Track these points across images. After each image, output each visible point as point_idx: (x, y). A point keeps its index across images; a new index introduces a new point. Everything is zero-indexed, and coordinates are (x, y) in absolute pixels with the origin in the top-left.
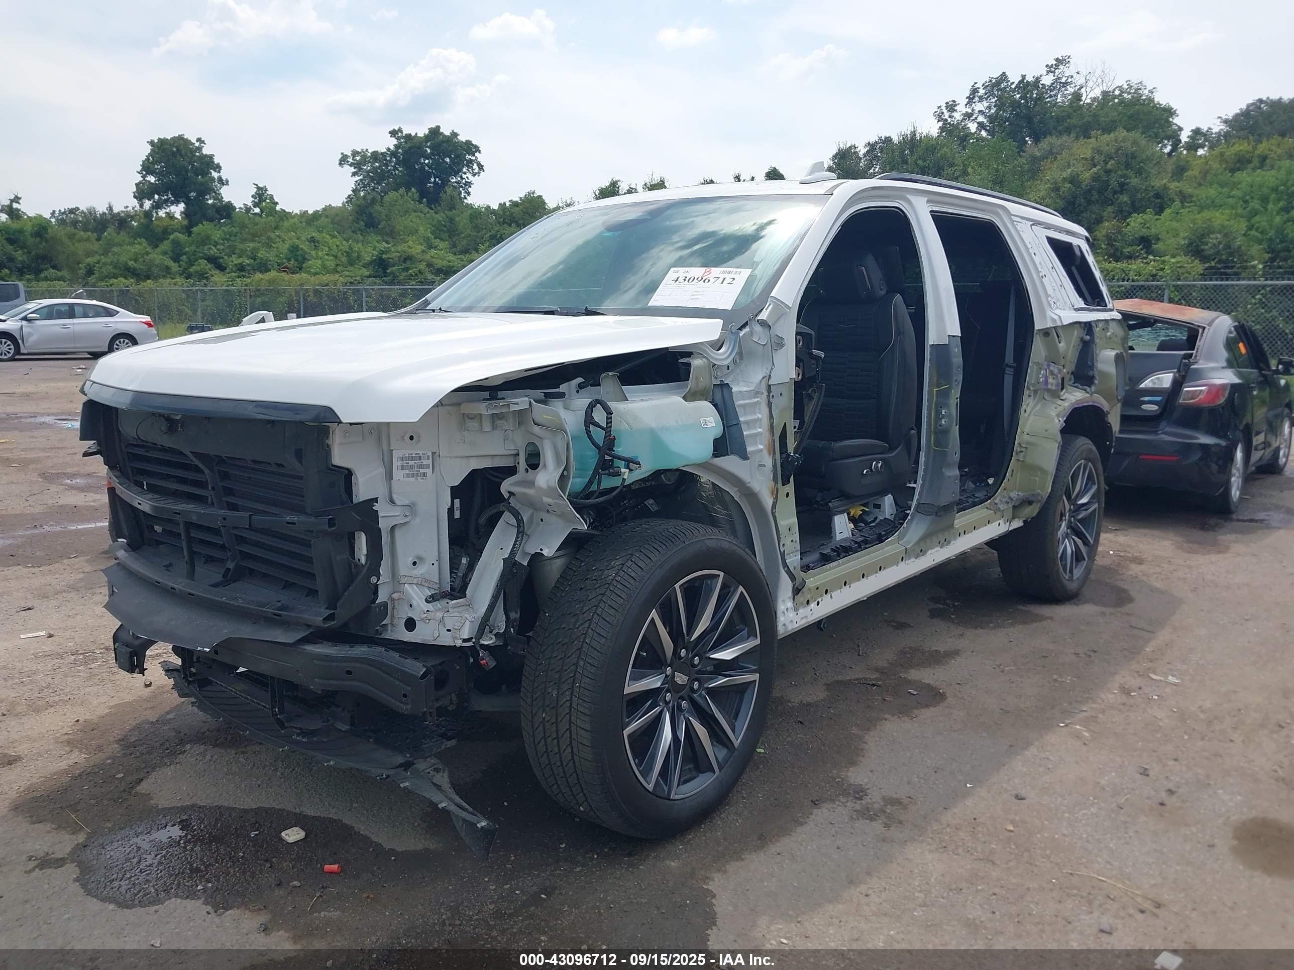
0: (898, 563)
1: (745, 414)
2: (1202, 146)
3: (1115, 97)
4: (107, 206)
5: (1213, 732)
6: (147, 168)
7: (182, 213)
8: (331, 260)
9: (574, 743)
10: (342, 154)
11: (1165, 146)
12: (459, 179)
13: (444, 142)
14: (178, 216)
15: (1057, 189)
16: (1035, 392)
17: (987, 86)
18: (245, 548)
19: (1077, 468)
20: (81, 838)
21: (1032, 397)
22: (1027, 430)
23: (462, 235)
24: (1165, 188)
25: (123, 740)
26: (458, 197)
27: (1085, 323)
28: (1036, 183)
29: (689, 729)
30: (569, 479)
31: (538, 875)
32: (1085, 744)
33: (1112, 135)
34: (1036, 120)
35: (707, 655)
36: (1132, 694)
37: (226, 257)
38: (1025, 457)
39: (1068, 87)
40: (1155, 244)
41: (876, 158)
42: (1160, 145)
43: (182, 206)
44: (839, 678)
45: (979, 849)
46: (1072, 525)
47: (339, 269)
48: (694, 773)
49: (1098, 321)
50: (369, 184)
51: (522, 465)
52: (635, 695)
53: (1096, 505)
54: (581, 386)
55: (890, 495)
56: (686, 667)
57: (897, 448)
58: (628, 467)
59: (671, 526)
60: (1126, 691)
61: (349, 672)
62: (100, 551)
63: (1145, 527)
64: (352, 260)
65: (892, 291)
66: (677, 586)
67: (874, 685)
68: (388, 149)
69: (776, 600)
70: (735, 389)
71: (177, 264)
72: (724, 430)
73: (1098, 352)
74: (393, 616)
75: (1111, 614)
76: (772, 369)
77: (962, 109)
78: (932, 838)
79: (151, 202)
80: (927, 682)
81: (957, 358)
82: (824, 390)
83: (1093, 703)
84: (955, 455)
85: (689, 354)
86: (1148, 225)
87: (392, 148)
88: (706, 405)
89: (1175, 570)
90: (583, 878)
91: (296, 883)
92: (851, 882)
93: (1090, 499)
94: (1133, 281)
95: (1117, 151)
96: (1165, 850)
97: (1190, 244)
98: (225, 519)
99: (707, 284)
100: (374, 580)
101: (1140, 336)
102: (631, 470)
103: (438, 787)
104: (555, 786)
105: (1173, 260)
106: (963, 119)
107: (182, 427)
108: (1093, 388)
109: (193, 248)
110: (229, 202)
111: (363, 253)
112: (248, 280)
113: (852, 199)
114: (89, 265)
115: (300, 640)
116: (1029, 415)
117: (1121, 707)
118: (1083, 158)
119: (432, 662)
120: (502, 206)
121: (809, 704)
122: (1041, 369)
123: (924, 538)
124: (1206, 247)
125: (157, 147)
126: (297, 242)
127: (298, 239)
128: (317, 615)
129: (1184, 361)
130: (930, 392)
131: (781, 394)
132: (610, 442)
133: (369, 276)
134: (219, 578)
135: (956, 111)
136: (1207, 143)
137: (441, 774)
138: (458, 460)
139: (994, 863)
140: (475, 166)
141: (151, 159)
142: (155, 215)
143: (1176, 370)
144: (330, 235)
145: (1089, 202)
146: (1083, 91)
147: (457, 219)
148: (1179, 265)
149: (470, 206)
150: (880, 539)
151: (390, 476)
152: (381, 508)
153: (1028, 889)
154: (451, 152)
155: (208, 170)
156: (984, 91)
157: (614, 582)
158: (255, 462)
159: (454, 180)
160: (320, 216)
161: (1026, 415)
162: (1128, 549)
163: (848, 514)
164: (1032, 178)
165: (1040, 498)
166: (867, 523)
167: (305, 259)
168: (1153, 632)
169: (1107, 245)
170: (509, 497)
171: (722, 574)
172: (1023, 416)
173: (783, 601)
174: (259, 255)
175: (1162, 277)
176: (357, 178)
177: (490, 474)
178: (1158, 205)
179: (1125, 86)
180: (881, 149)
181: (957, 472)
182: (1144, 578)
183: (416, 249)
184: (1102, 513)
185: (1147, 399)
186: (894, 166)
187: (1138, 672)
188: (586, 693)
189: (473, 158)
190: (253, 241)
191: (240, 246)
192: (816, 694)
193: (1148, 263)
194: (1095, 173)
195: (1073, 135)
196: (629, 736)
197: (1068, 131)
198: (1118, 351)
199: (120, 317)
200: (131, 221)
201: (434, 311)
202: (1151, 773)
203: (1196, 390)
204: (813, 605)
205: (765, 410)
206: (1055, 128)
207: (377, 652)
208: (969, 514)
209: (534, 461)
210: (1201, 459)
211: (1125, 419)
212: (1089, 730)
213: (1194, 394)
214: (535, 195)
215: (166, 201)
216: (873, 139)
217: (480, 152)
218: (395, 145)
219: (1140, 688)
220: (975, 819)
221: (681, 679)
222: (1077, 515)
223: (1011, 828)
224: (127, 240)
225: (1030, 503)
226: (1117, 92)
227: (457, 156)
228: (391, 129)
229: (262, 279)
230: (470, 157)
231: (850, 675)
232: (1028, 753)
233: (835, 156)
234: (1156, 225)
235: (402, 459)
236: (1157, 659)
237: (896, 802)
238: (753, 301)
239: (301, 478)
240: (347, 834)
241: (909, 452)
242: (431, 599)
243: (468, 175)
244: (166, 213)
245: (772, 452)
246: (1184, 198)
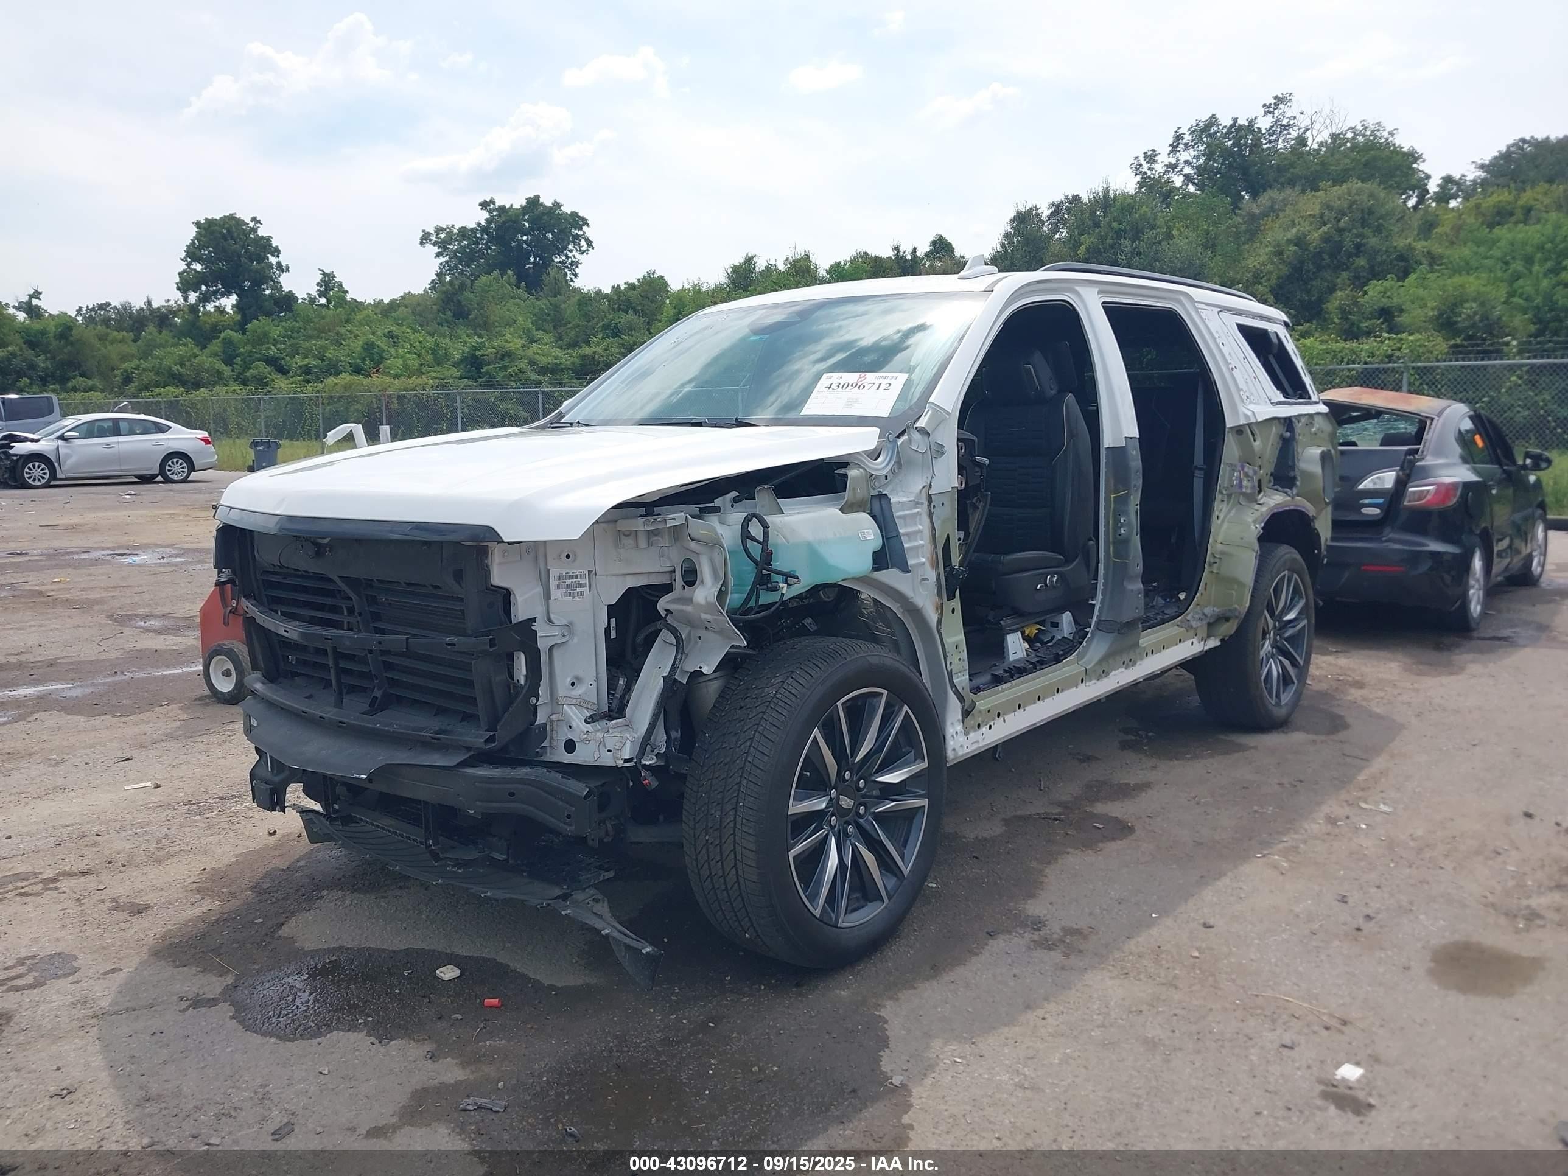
0: (1077, 685)
1: (906, 525)
2: (1455, 197)
3: (1348, 140)
4: (146, 300)
5: (1422, 860)
6: (192, 254)
7: (233, 306)
8: (413, 359)
9: (739, 865)
10: (423, 231)
11: (1409, 197)
12: (564, 258)
13: (544, 214)
14: (229, 309)
15: (1280, 253)
16: (1229, 496)
17: (1194, 131)
18: (395, 675)
19: (1281, 578)
20: (230, 979)
21: (1225, 502)
22: (1220, 538)
23: (570, 326)
24: (1410, 248)
25: (255, 887)
26: (563, 280)
27: (1285, 419)
28: (1255, 246)
29: (856, 854)
30: (727, 594)
31: (704, 1006)
32: (1282, 874)
33: (1344, 186)
34: (1253, 170)
35: (873, 778)
36: (1339, 823)
37: (288, 358)
38: (1219, 568)
39: (1291, 130)
40: (1398, 316)
41: (1063, 220)
42: (1404, 197)
43: (234, 298)
44: (1019, 813)
45: (1162, 975)
46: (1279, 644)
47: (424, 369)
48: (862, 902)
49: (1300, 415)
50: (456, 266)
51: (679, 582)
52: (800, 816)
53: (1305, 622)
54: (736, 500)
55: (1068, 612)
56: (852, 790)
57: (1074, 561)
58: (786, 582)
59: (831, 643)
60: (1332, 821)
61: (512, 794)
62: (194, 698)
63: (1370, 649)
64: (439, 358)
65: (1062, 391)
66: (839, 704)
67: (1057, 820)
68: (479, 224)
69: (944, 722)
70: (894, 500)
71: (229, 368)
72: (883, 542)
73: (1299, 450)
74: (552, 738)
75: (1322, 742)
76: (932, 478)
77: (1164, 158)
78: (1113, 966)
79: (198, 294)
80: (1114, 815)
81: (1135, 462)
82: (989, 498)
83: (1296, 833)
84: (1137, 566)
85: (845, 465)
86: (1389, 294)
87: (483, 223)
88: (864, 517)
89: (1399, 694)
90: (751, 1008)
91: (459, 1016)
92: (1028, 1007)
93: (1298, 614)
94: (1366, 363)
95: (1351, 206)
96: (1357, 972)
97: (1441, 315)
98: (380, 643)
99: (862, 391)
100: (533, 700)
101: (1366, 429)
102: (789, 585)
103: (600, 916)
104: (720, 913)
105: (1411, 338)
106: (1166, 171)
107: (330, 551)
108: (1295, 491)
109: (249, 348)
110: (290, 292)
111: (451, 350)
112: (321, 386)
113: (1016, 294)
114: (126, 371)
115: (458, 764)
116: (1223, 522)
117: (1326, 836)
118: (1310, 215)
119: (593, 784)
120: (616, 289)
121: (985, 839)
122: (1234, 470)
123: (1105, 659)
124: (1459, 319)
125: (204, 229)
126: (373, 338)
127: (373, 334)
128: (476, 737)
129: (1408, 457)
130: (1107, 499)
131: (943, 504)
132: (767, 556)
133: (461, 378)
134: (366, 707)
135: (1156, 162)
136: (1460, 193)
137: (600, 904)
138: (614, 578)
139: (1176, 988)
140: (583, 243)
141: (197, 243)
142: (202, 309)
143: (1398, 468)
144: (412, 328)
145: (1320, 268)
146: (1308, 134)
147: (563, 306)
148: (1418, 343)
149: (577, 291)
150: (1058, 659)
151: (547, 596)
152: (541, 629)
153: (1211, 1010)
154: (554, 226)
155: (265, 255)
156: (1190, 138)
157: (775, 700)
158: (409, 584)
159: (558, 259)
160: (399, 306)
161: (1219, 522)
162: (1349, 673)
163: (1023, 633)
164: (1250, 240)
165: (1237, 614)
166: (1043, 643)
167: (382, 358)
168: (1367, 760)
169: (1341, 318)
170: (666, 616)
171: (885, 692)
172: (1215, 523)
173: (952, 724)
174: (327, 355)
175: (1399, 358)
176: (442, 260)
177: (646, 592)
178: (1402, 269)
179: (1360, 128)
180: (1068, 210)
181: (1140, 586)
182: (1364, 703)
183: (516, 344)
184: (1312, 629)
185: (1367, 501)
186: (1084, 230)
187: (1347, 801)
188: (750, 812)
189: (580, 233)
190: (318, 337)
191: (306, 345)
192: (993, 829)
193: (1382, 342)
194: (1325, 233)
195: (1298, 188)
196: (794, 858)
197: (1292, 183)
198: (1324, 449)
199: (174, 433)
200: (174, 317)
201: (571, 425)
202: (1350, 900)
203: (1423, 491)
204: (984, 729)
205: (927, 521)
206: (1276, 180)
207: (540, 773)
208: (1157, 632)
209: (691, 577)
210: (1431, 569)
211: (1337, 525)
212: (1288, 860)
213: (1421, 495)
214: (656, 276)
215: (215, 293)
216: (1058, 198)
217: (588, 225)
218: (486, 220)
219: (1348, 818)
220: (1159, 947)
221: (846, 802)
222: (1284, 633)
223: (1196, 954)
224: (171, 341)
225: (1227, 619)
226: (1350, 135)
227: (561, 231)
228: (482, 200)
229: (336, 384)
230: (576, 231)
231: (1030, 810)
232: (1220, 884)
233: (1013, 220)
234: (1398, 294)
235: (559, 578)
236: (1369, 788)
237: (1077, 932)
238: (910, 408)
239: (462, 599)
240: (502, 972)
241: (1088, 566)
242: (590, 720)
243: (574, 253)
244: (215, 306)
245: (935, 565)
246: (1434, 260)
